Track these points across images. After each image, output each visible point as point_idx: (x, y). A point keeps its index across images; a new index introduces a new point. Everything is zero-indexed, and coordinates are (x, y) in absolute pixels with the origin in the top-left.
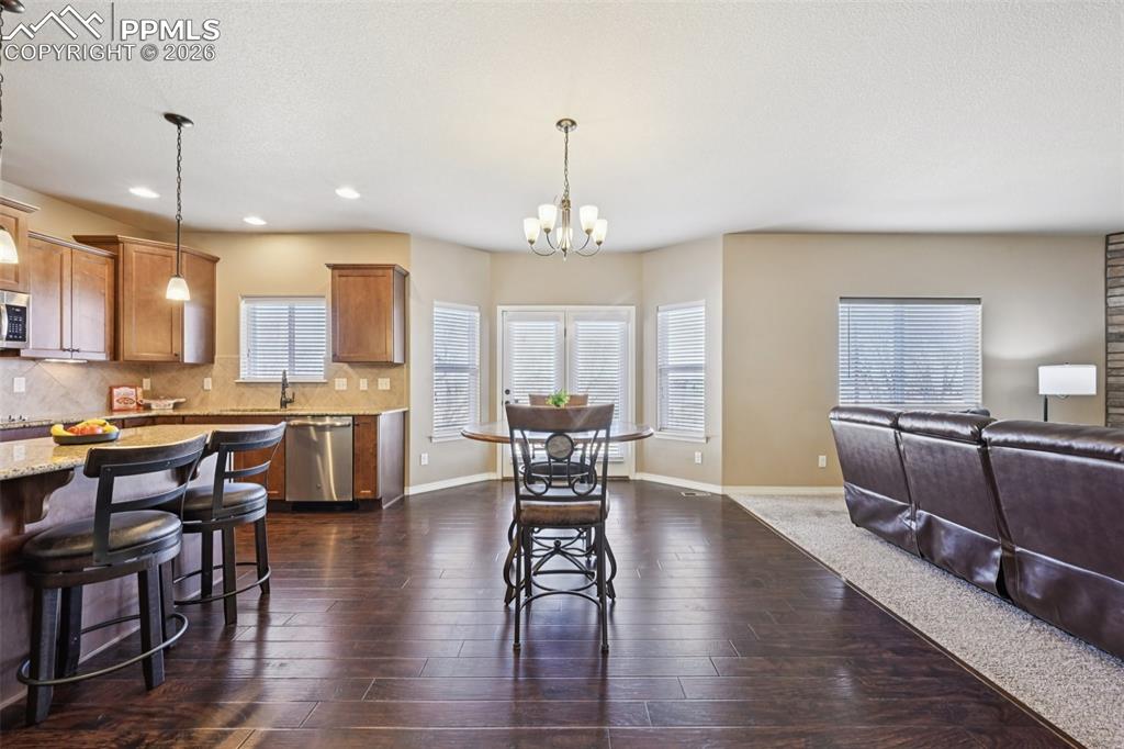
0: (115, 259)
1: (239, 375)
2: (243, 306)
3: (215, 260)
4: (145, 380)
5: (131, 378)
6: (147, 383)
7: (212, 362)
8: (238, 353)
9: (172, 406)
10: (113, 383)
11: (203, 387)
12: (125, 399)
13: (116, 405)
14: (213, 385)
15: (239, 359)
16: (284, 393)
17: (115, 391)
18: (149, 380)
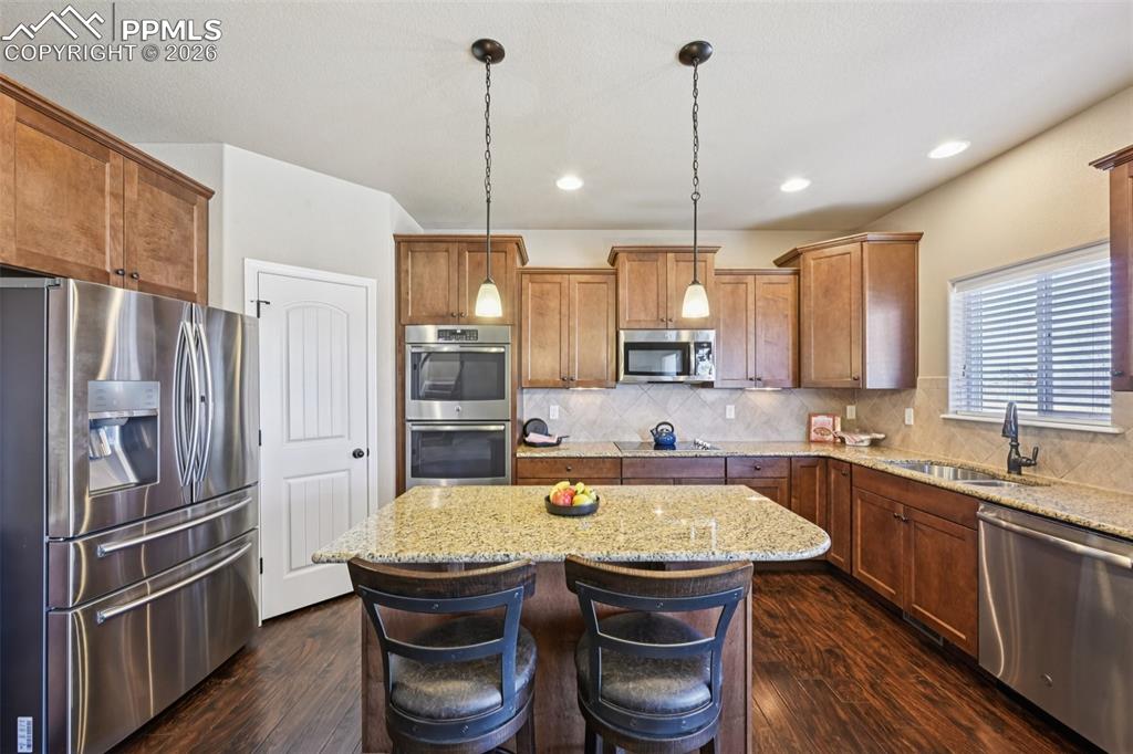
0: (797, 273)
1: (947, 405)
2: (955, 297)
3: (915, 239)
4: (849, 407)
5: (834, 404)
6: (851, 412)
7: (913, 385)
8: (946, 372)
9: (866, 443)
10: (813, 410)
11: (904, 421)
12: (822, 430)
13: (814, 436)
14: (915, 421)
15: (947, 380)
16: (1015, 447)
17: (814, 419)
18: (854, 407)
